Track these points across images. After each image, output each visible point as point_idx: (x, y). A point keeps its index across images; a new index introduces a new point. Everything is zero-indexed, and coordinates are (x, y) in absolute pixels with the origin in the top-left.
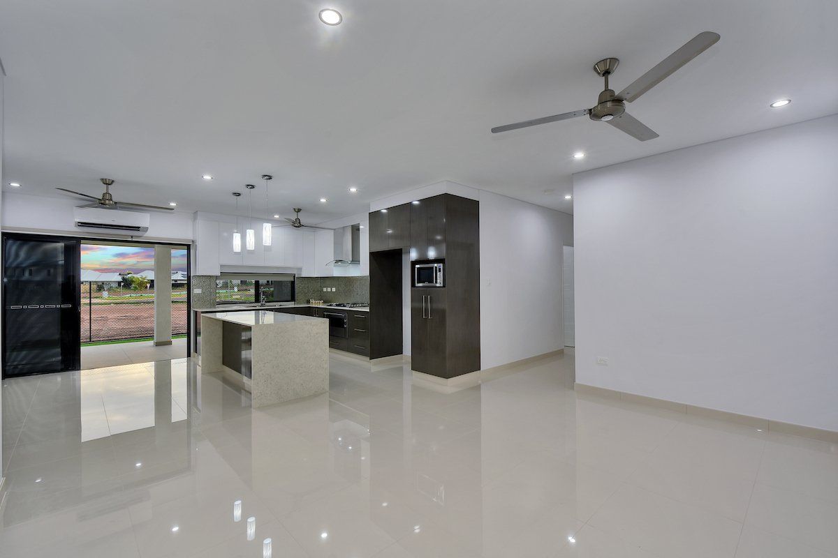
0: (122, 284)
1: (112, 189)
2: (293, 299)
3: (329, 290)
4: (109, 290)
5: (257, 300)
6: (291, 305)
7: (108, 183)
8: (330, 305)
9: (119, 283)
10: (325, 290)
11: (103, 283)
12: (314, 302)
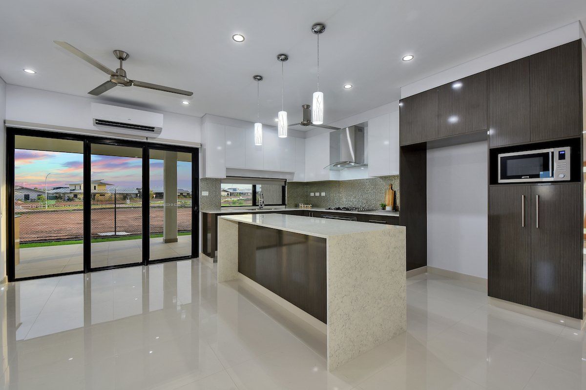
0: (138, 195)
1: (126, 66)
2: (284, 204)
3: (317, 194)
4: (130, 199)
5: (254, 204)
6: (283, 208)
7: (122, 57)
8: (329, 209)
9: (137, 194)
10: (312, 194)
11: (127, 194)
12: (303, 206)
